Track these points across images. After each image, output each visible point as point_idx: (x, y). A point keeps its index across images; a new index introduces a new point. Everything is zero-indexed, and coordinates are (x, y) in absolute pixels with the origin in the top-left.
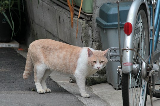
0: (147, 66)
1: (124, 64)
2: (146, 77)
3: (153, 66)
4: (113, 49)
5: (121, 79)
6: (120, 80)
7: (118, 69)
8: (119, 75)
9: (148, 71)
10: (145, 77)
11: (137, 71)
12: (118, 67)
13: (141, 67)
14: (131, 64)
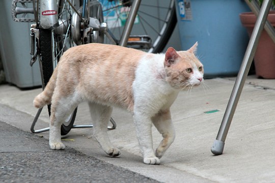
0: (80, 21)
1: (43, 13)
2: (79, 39)
3: (89, 22)
4: (20, 2)
5: (37, 46)
6: (36, 48)
7: (31, 29)
8: (33, 38)
9: (82, 30)
10: (77, 40)
11: (63, 31)
12: (32, 25)
13: (70, 23)
14: (54, 12)
